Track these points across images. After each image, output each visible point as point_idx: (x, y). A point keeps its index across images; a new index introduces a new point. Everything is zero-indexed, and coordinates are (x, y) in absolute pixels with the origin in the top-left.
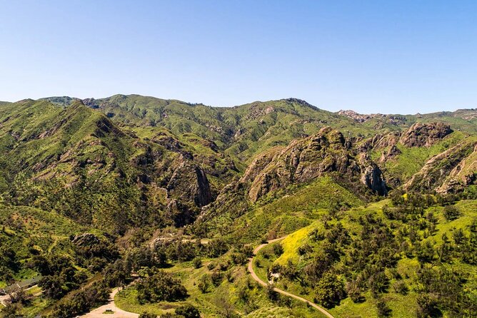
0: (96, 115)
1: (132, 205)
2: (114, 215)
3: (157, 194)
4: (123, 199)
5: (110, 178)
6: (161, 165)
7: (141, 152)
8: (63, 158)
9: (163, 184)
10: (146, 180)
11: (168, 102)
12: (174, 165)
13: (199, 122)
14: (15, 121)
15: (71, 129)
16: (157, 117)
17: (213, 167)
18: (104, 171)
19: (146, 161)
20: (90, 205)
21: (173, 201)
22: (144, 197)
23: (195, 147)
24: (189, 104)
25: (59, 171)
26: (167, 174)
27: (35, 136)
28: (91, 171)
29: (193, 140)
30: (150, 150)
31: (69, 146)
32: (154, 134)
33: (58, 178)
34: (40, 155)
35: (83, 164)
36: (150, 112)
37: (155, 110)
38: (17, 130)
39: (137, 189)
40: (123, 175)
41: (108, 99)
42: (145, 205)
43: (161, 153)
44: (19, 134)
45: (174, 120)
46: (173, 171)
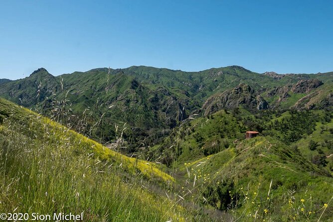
0: (130, 78)
1: (151, 120)
2: (144, 123)
3: (162, 115)
4: (147, 116)
5: (141, 108)
6: (162, 102)
7: (152, 96)
8: (118, 99)
9: (164, 111)
10: (156, 109)
11: (161, 70)
12: (168, 102)
13: (179, 81)
14: (92, 82)
15: (120, 85)
16: (155, 79)
17: (187, 104)
18: (138, 105)
19: (155, 100)
20: (133, 119)
21: (169, 118)
22: (156, 116)
23: (178, 94)
24: (173, 71)
25: (118, 104)
26: (165, 106)
27: (102, 89)
28: (132, 104)
29: (176, 91)
30: (156, 95)
31: (120, 94)
32: (157, 88)
33: (118, 107)
34: (108, 98)
35: (128, 101)
36: (151, 75)
37: (154, 75)
38: (94, 86)
39: (152, 113)
40: (146, 106)
41: (128, 69)
42: (157, 119)
43: (162, 97)
44: (95, 88)
45: (164, 80)
46: (168, 105)
